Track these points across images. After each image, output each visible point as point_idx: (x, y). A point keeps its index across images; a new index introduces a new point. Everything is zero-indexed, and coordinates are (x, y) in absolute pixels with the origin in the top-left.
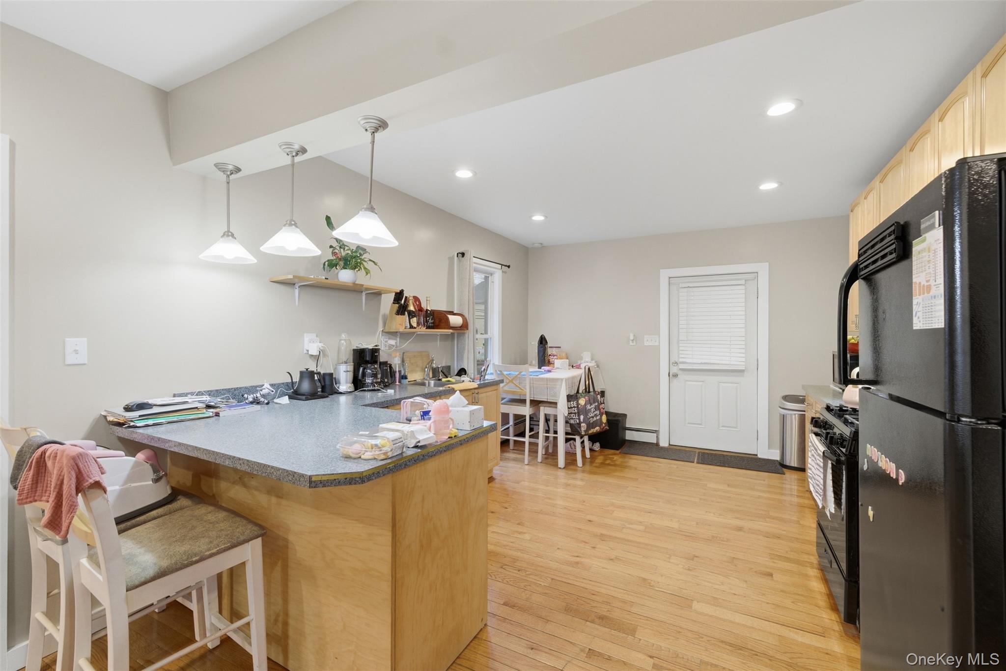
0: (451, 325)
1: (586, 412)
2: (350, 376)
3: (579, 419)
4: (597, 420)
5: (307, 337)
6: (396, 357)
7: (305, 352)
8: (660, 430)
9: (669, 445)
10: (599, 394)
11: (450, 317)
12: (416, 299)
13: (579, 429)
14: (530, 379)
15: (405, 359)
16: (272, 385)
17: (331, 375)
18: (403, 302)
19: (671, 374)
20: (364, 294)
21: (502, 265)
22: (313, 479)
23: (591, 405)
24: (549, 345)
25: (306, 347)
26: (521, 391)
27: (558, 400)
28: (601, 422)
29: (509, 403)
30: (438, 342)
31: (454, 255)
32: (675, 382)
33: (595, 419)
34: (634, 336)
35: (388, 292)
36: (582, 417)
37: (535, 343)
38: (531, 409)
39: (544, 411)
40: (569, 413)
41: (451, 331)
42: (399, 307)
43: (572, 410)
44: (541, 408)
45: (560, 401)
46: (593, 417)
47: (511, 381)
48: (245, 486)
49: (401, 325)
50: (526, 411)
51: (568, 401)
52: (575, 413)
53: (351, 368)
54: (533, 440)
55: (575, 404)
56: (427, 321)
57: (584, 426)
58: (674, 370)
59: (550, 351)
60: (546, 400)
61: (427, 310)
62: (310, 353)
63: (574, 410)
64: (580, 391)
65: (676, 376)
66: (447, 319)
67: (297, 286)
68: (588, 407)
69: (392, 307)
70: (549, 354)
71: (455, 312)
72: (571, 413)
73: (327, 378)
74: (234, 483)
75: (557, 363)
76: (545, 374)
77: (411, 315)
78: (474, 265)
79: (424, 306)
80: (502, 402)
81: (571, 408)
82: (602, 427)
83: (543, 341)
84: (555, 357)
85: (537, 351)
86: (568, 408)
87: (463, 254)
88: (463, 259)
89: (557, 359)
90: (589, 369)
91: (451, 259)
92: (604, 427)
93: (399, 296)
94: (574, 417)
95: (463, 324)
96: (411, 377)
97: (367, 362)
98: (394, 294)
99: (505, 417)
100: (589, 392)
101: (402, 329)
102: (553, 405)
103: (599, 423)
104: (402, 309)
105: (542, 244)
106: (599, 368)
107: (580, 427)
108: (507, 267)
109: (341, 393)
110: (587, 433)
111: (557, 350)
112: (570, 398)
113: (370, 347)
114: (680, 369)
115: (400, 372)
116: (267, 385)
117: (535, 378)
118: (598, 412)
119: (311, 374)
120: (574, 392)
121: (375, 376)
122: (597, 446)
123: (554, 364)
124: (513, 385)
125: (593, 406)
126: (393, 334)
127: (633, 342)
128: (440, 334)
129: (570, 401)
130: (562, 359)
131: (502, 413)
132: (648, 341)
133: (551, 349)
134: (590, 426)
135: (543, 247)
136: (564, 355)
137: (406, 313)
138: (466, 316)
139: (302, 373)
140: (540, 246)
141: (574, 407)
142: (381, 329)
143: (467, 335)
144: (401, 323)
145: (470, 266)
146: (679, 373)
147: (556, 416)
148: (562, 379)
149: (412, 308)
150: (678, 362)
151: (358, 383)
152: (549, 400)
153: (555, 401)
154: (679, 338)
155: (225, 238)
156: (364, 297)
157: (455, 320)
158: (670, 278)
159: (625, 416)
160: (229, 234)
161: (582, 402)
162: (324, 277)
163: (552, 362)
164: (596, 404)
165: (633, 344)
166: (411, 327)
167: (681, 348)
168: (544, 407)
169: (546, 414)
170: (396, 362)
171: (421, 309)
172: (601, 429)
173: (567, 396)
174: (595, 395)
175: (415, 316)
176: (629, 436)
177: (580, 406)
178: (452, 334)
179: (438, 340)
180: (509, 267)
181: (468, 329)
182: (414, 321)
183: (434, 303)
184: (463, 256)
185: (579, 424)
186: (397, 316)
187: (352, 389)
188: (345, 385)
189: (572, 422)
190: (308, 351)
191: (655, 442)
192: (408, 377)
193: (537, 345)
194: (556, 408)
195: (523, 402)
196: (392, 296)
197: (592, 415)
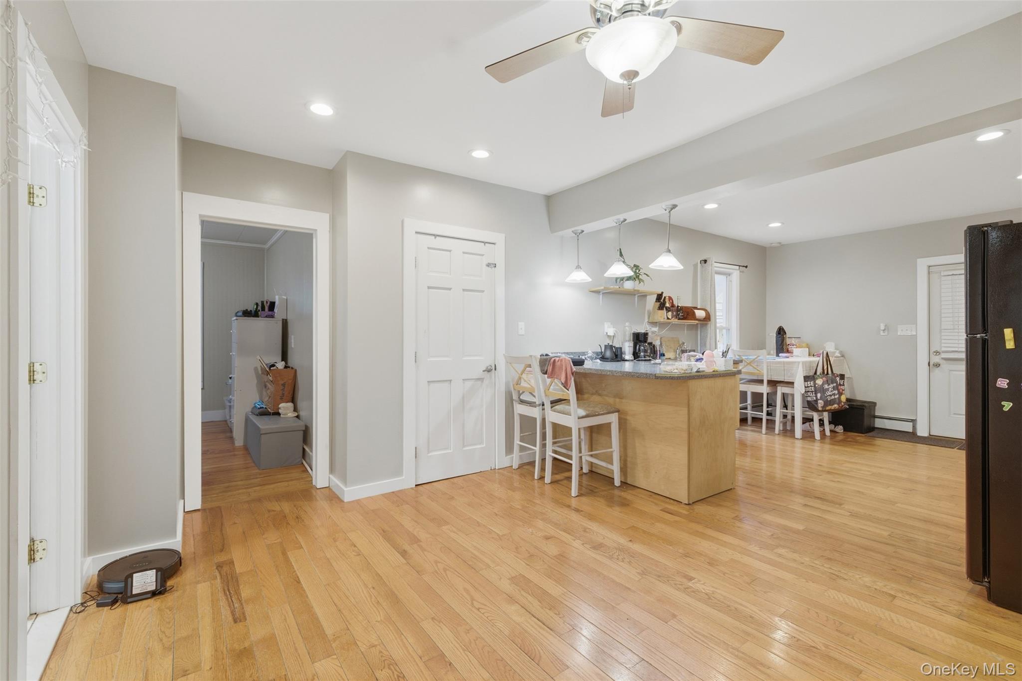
0: (697, 318)
1: (823, 391)
2: (632, 350)
3: (816, 397)
4: (835, 398)
5: (606, 325)
6: (657, 340)
7: (605, 334)
8: (918, 419)
9: (930, 435)
10: (838, 376)
11: (696, 311)
12: (670, 298)
13: (816, 406)
14: (768, 363)
15: (662, 342)
16: (593, 353)
17: (621, 348)
18: (662, 301)
19: (931, 364)
20: (636, 296)
21: (739, 266)
22: (657, 375)
23: (829, 385)
24: (788, 335)
25: (606, 331)
26: (758, 372)
27: (795, 380)
28: (840, 401)
29: (748, 383)
30: (686, 331)
31: (698, 263)
32: (936, 372)
33: (833, 397)
34: (886, 326)
35: (651, 294)
36: (819, 395)
37: (774, 334)
38: (768, 388)
39: (781, 390)
40: (806, 392)
41: (697, 322)
42: (660, 305)
43: (808, 389)
44: (778, 387)
45: (796, 380)
46: (831, 396)
47: (749, 364)
48: (600, 395)
49: (661, 317)
50: (764, 389)
51: (805, 381)
52: (812, 392)
53: (632, 344)
54: (769, 418)
55: (812, 384)
56: (678, 315)
57: (821, 403)
58: (936, 359)
59: (788, 341)
60: (783, 380)
61: (678, 306)
62: (608, 334)
63: (811, 389)
64: (818, 373)
65: (937, 365)
66: (694, 313)
67: (601, 293)
68: (826, 386)
69: (654, 304)
70: (788, 344)
71: (699, 307)
72: (808, 392)
73: (619, 350)
74: (593, 394)
75: (796, 351)
76: (783, 358)
77: (668, 310)
78: (715, 268)
79: (676, 303)
80: (741, 382)
81: (808, 387)
82: (841, 405)
83: (781, 332)
84: (795, 346)
85: (775, 342)
86: (805, 387)
87: (705, 261)
88: (705, 265)
89: (796, 348)
90: (827, 353)
91: (695, 266)
92: (842, 406)
93: (659, 297)
94: (812, 395)
95: (706, 317)
96: (667, 356)
97: (641, 341)
98: (656, 295)
99: (743, 395)
100: (828, 374)
101: (662, 320)
102: (790, 386)
103: (837, 401)
104: (662, 306)
105: (780, 243)
106: (844, 357)
107: (817, 404)
108: (745, 268)
109: (626, 360)
110: (824, 409)
111: (797, 340)
112: (806, 378)
113: (643, 331)
114: (943, 358)
115: (660, 351)
116: (590, 352)
117: (773, 362)
118: (836, 392)
119: (611, 347)
120: (812, 373)
121: (645, 351)
122: (840, 429)
123: (793, 352)
124: (751, 367)
125: (832, 386)
126: (654, 324)
127: (884, 332)
128: (687, 325)
129: (807, 381)
130: (801, 348)
131: (741, 391)
132: (903, 331)
133: (790, 340)
134: (827, 403)
135: (782, 245)
136: (804, 345)
137: (665, 308)
138: (709, 310)
139: (606, 346)
140: (779, 245)
141: (811, 386)
142: (646, 320)
143: (709, 325)
144: (662, 315)
145: (712, 270)
146: (941, 362)
147: (793, 395)
148: (799, 362)
149: (668, 305)
150: (941, 351)
151: (636, 355)
152: (785, 381)
153: (792, 381)
154: (941, 327)
155: (577, 270)
156: (636, 299)
157: (700, 314)
158: (929, 267)
159: (874, 404)
160: (578, 267)
161: (819, 382)
162: (618, 287)
163: (792, 351)
164: (835, 385)
165: (884, 334)
166: (668, 318)
167: (943, 338)
168: (782, 386)
169: (783, 393)
170: (657, 343)
171: (673, 306)
172: (839, 407)
173: (804, 377)
174: (833, 377)
175: (670, 311)
176: (879, 423)
177: (817, 386)
178: (697, 324)
179: (686, 330)
180: (746, 267)
181: (710, 320)
182: (670, 313)
183: (684, 301)
184: (705, 263)
185: (816, 401)
186: (659, 311)
187: (633, 358)
188: (628, 356)
189: (809, 399)
190: (607, 333)
191: (911, 431)
192: (666, 354)
193: (775, 335)
194: (793, 388)
195: (761, 382)
196: (655, 296)
197: (829, 394)
